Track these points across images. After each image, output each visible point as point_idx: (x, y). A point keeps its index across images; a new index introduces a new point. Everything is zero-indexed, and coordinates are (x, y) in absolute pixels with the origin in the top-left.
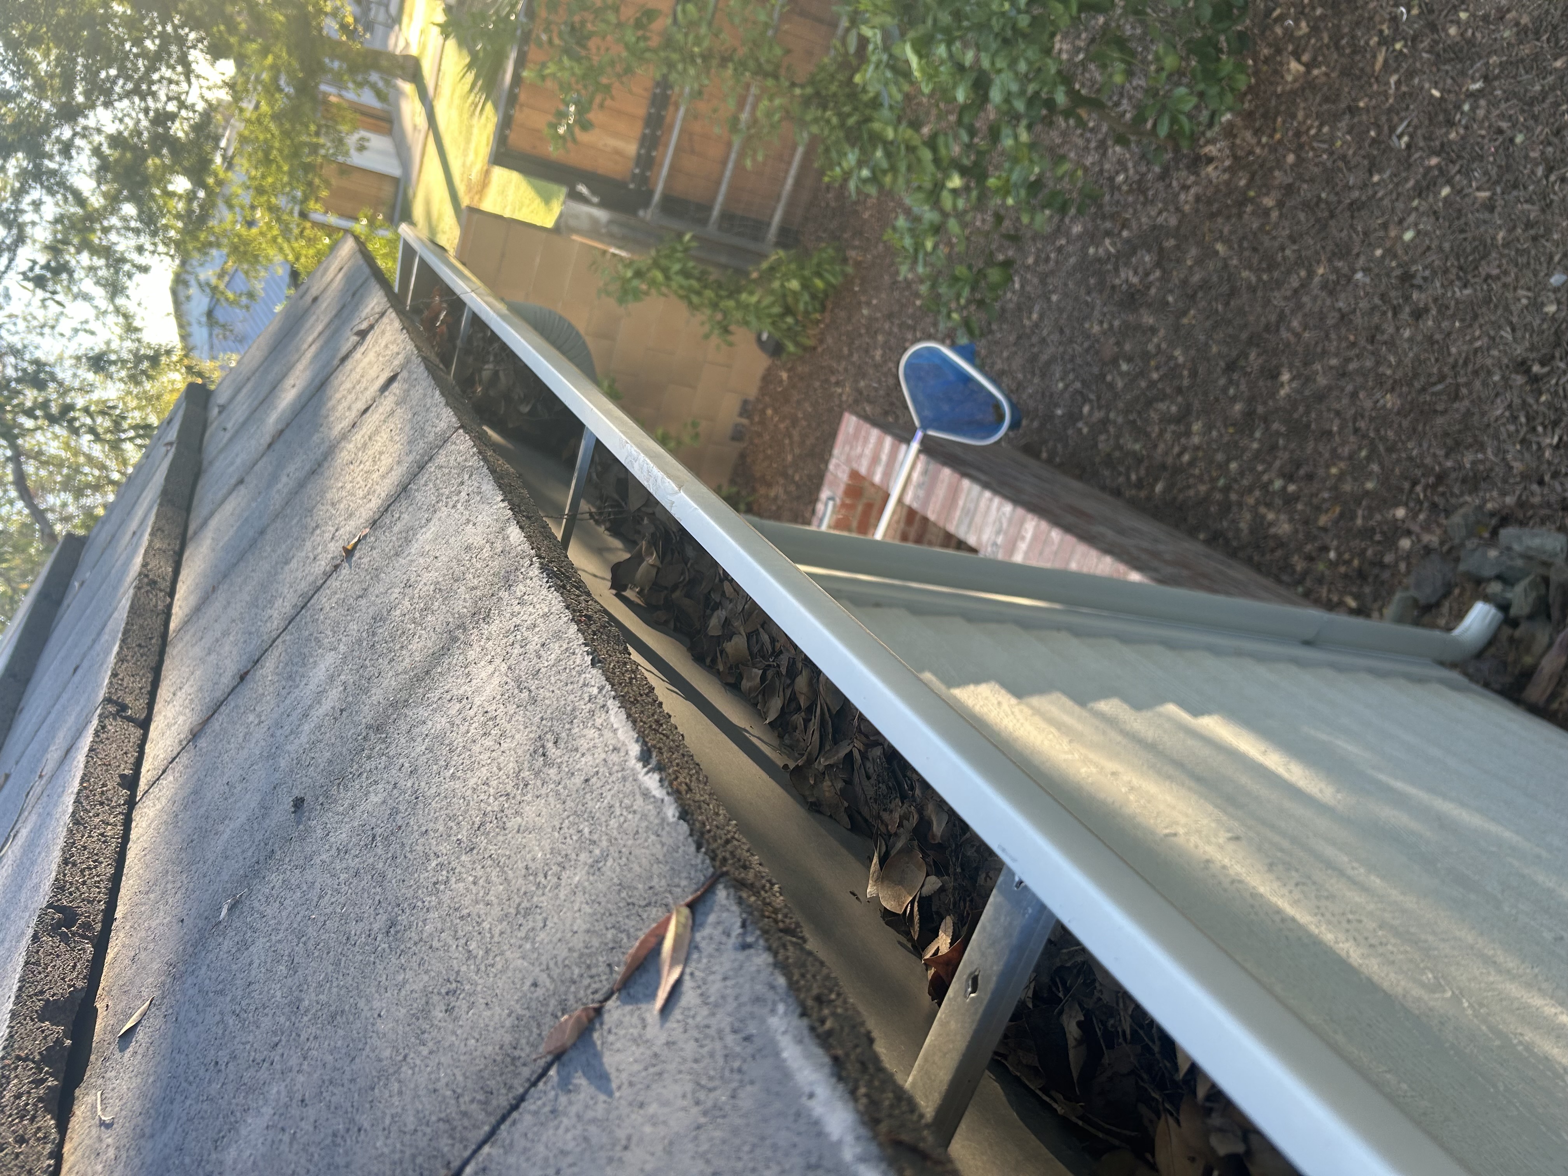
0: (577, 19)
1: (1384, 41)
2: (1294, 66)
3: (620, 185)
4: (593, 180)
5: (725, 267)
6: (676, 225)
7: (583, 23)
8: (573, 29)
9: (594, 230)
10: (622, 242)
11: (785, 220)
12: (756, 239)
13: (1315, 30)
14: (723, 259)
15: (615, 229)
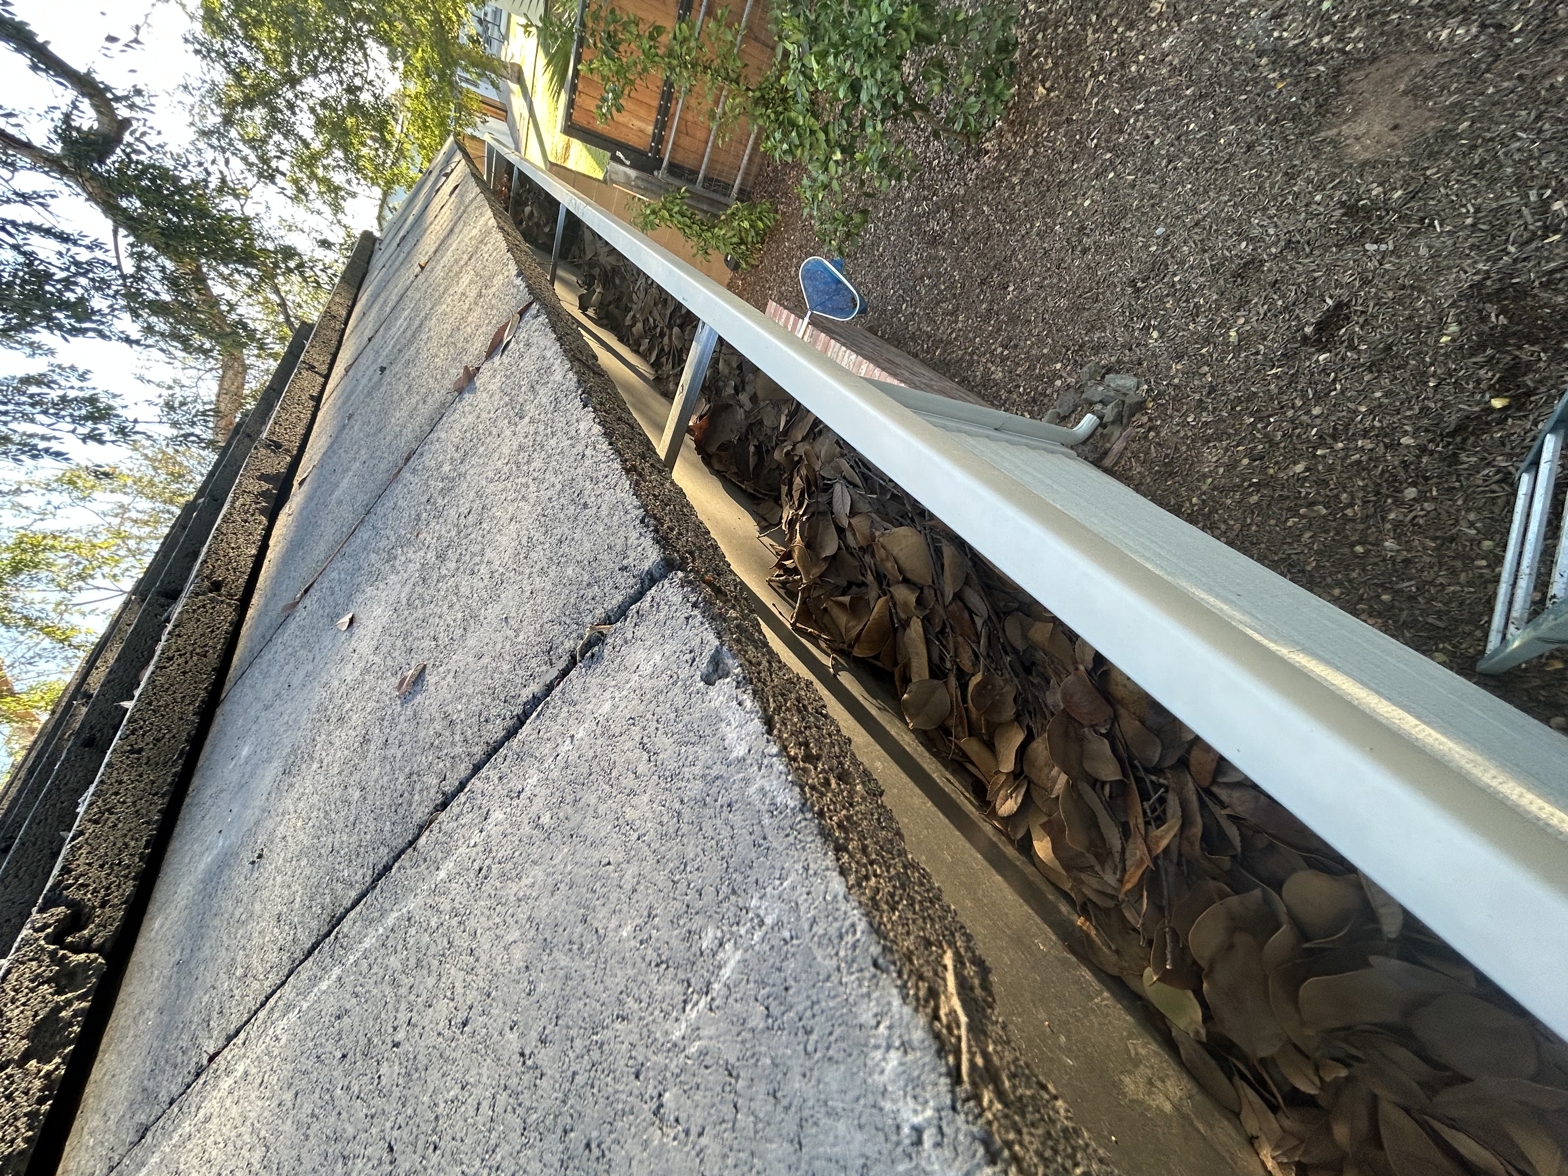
0: (612, 28)
1: (1095, 75)
2: (1041, 90)
3: (643, 153)
4: (625, 148)
5: (706, 212)
6: (677, 182)
7: (615, 32)
8: (609, 35)
9: (627, 184)
10: (645, 191)
11: (742, 184)
12: (725, 195)
13: (1056, 64)
14: (705, 207)
15: (640, 183)
